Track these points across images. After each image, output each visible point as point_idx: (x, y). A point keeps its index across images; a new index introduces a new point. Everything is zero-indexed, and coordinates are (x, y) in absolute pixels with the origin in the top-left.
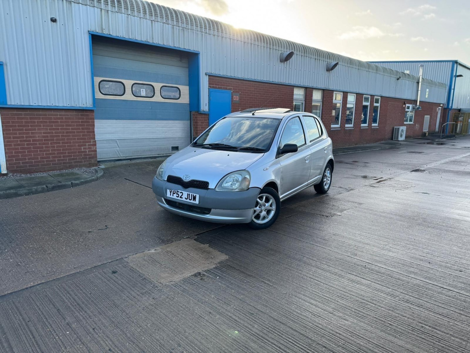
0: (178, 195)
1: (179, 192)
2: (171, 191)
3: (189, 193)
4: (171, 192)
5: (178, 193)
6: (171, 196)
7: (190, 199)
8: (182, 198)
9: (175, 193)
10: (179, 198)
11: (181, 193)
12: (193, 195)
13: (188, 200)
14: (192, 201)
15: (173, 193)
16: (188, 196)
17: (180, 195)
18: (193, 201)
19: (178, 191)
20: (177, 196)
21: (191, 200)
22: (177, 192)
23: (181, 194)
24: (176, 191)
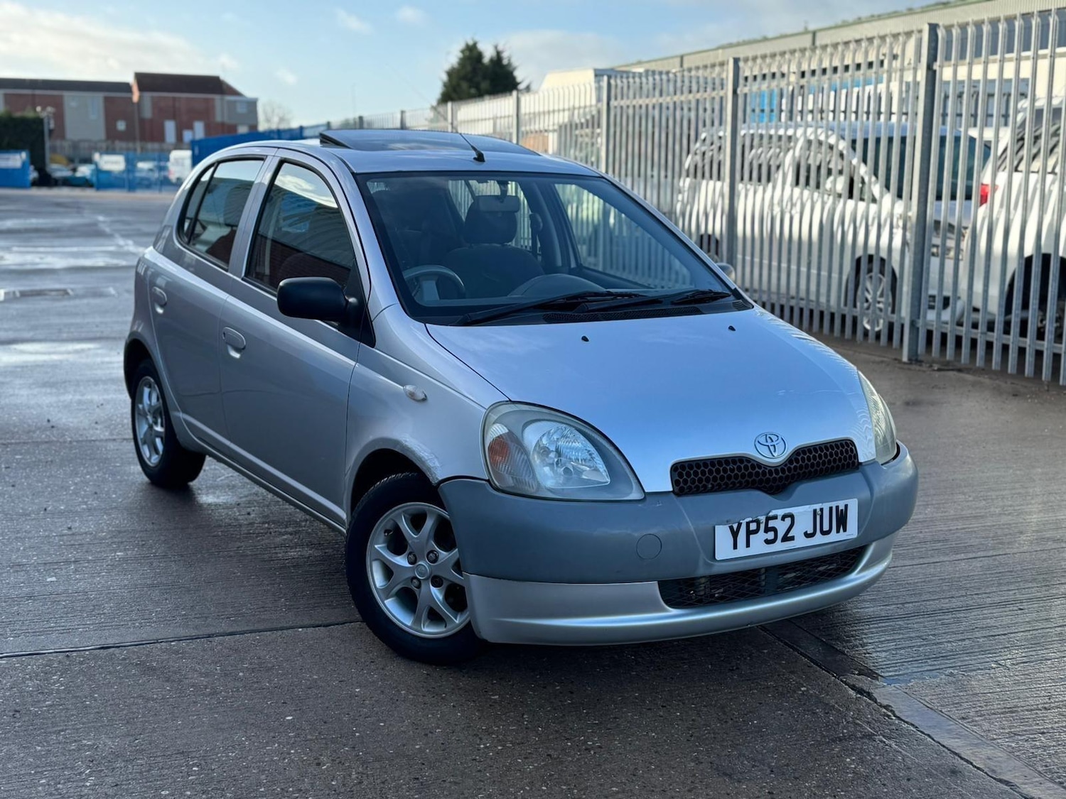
0: (771, 535)
1: (775, 517)
2: (735, 526)
3: (818, 507)
4: (735, 534)
5: (771, 524)
6: (742, 551)
7: (826, 528)
8: (792, 538)
9: (756, 532)
10: (779, 546)
11: (783, 518)
12: (837, 507)
13: (819, 539)
14: (834, 537)
15: (749, 533)
16: (818, 518)
17: (782, 527)
18: (838, 531)
19: (771, 514)
20: (768, 542)
21: (828, 532)
22: (768, 519)
23: (788, 520)
24: (763, 519)
